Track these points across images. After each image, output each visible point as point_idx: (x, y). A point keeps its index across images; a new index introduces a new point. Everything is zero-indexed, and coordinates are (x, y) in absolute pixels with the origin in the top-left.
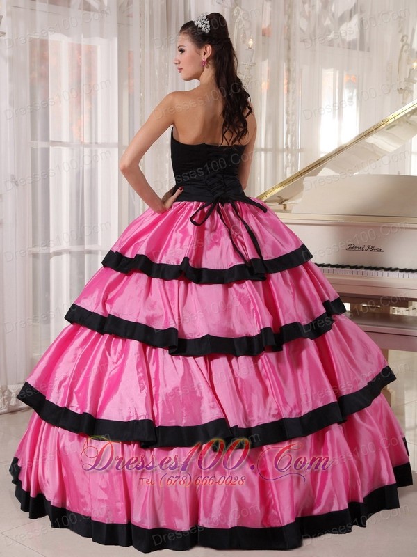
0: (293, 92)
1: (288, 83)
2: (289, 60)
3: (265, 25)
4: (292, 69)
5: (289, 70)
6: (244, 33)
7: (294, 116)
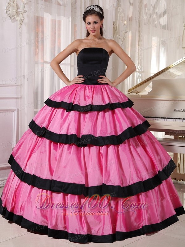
0: (141, 46)
1: (139, 42)
2: (139, 32)
3: (130, 16)
4: (140, 36)
5: (139, 36)
6: (122, 19)
7: (141, 56)
